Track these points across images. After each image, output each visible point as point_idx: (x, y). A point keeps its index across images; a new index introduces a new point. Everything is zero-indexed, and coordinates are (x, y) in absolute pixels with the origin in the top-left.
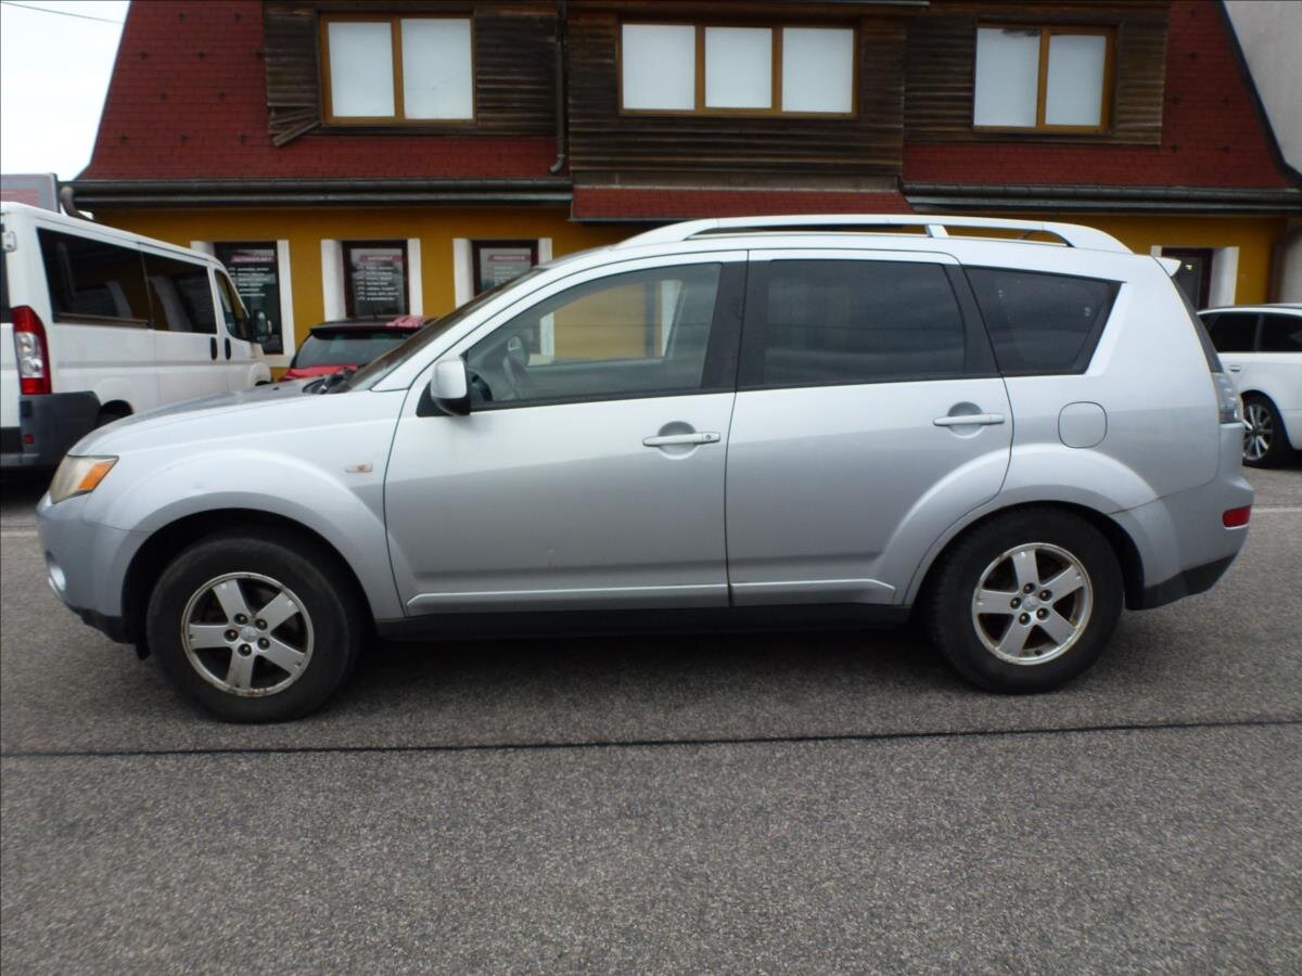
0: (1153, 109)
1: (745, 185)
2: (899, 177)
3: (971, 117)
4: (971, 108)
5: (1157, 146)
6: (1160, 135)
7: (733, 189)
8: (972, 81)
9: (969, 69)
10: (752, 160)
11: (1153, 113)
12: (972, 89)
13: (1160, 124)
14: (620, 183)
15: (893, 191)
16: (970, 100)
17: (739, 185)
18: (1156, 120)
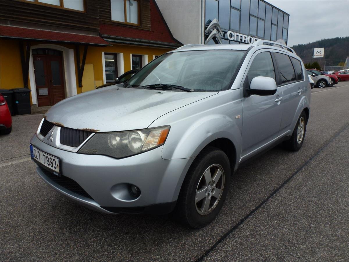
0: (149, 22)
1: (55, 30)
2: (99, 32)
3: (111, 18)
4: (111, 15)
5: (150, 31)
6: (150, 28)
7: (52, 31)
8: (110, 7)
9: (109, 4)
10: (57, 22)
11: (148, 22)
12: (110, 10)
13: (150, 26)
14: (10, 25)
15: (98, 36)
16: (110, 13)
17: (53, 30)
18: (150, 25)
